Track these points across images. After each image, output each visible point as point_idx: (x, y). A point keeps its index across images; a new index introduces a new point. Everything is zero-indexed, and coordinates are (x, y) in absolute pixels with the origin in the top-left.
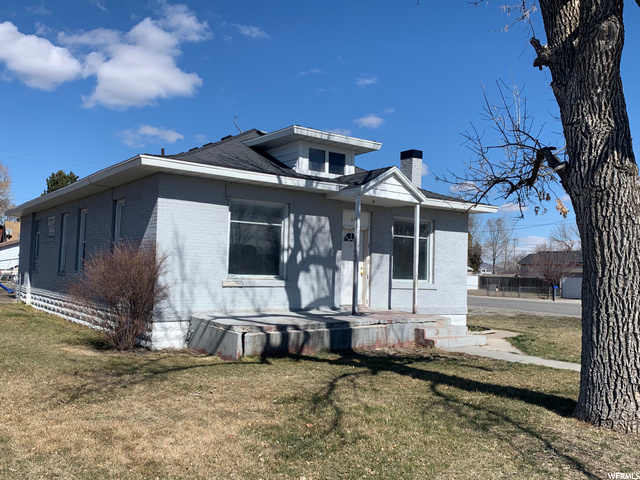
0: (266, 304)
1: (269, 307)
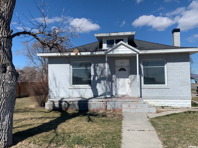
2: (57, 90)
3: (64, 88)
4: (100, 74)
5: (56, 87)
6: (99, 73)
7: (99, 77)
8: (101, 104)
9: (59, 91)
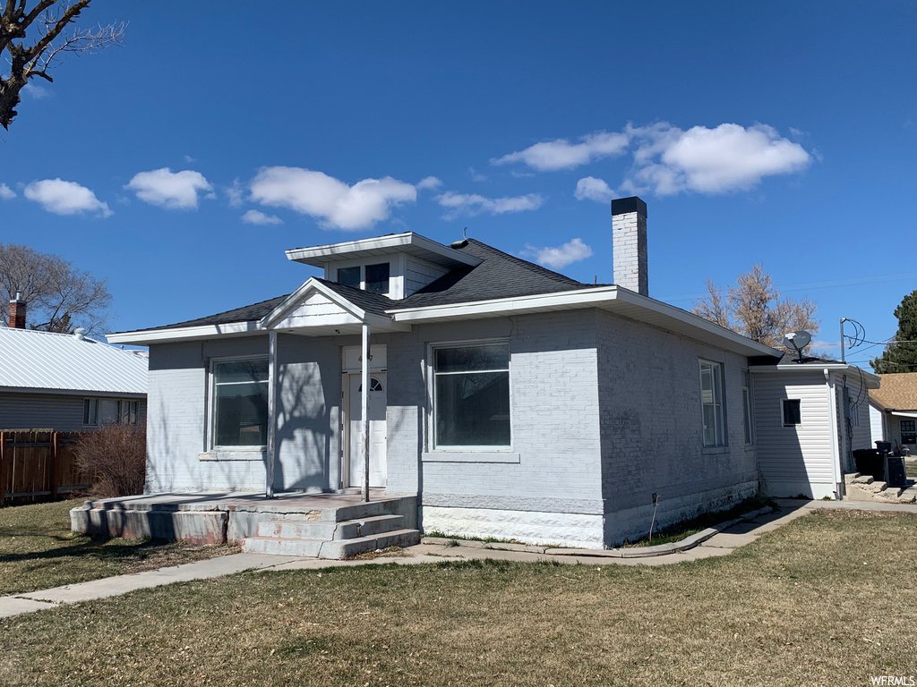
0: (242, 482)
1: (247, 486)
2: (169, 465)
3: (186, 456)
4: (293, 402)
5: (167, 452)
6: (288, 399)
7: (288, 417)
8: (208, 519)
9: (173, 467)
